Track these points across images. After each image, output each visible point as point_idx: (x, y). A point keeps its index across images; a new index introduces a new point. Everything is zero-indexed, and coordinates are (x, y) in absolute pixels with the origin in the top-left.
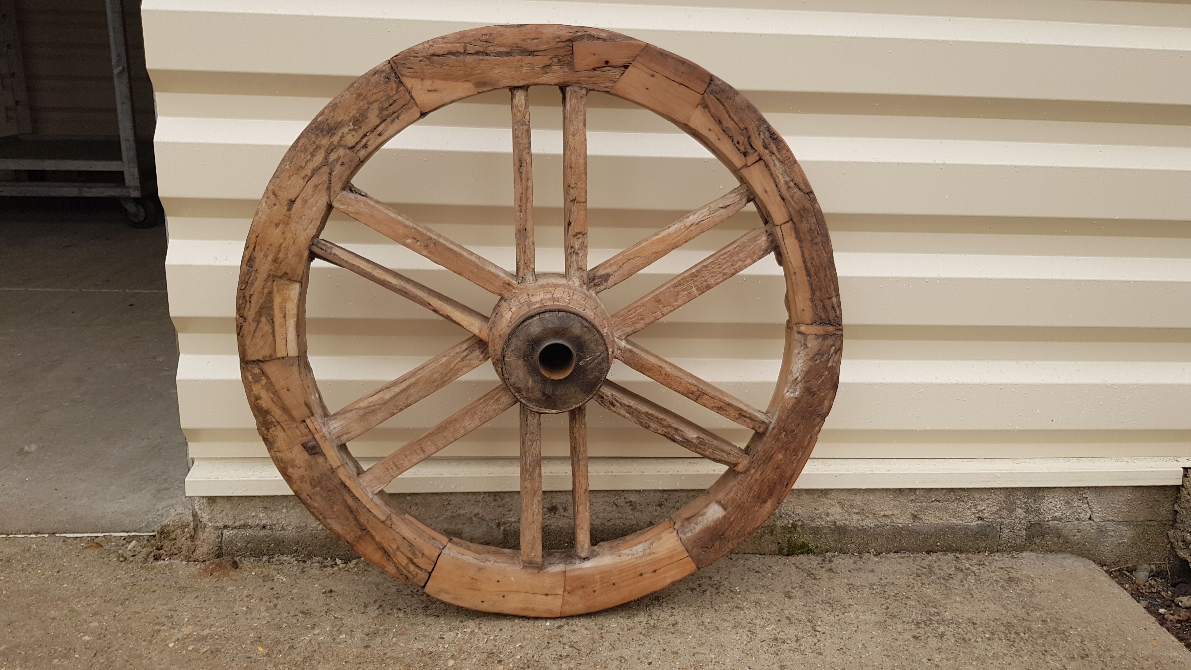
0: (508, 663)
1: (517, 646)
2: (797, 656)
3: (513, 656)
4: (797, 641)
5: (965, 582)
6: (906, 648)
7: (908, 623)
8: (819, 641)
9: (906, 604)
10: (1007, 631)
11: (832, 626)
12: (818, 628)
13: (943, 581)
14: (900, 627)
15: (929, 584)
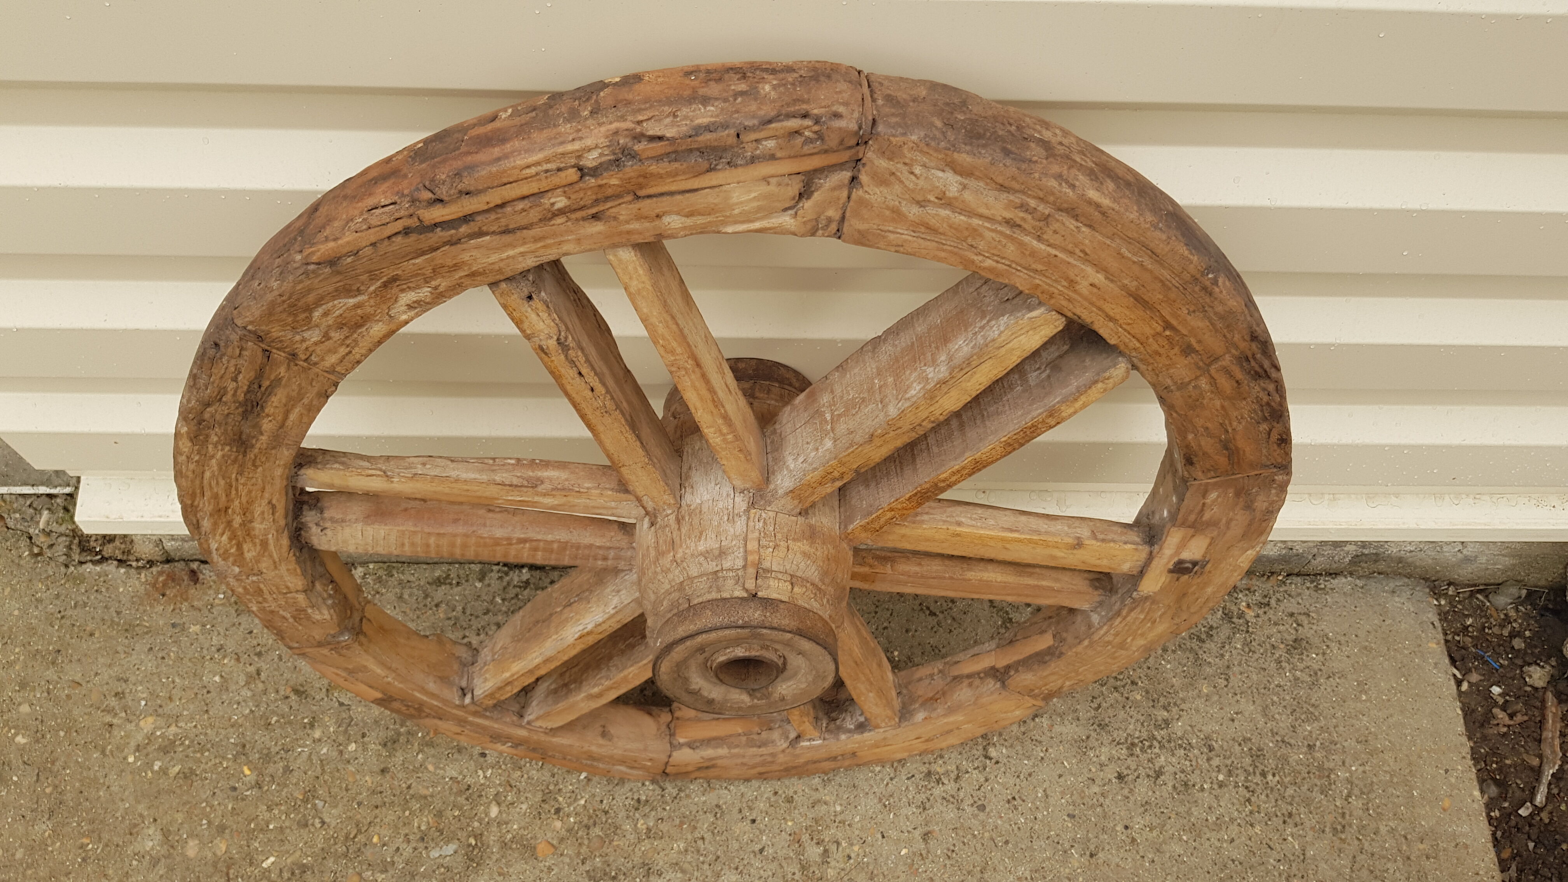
0: (568, 816)
1: (582, 777)
2: (951, 814)
3: (576, 800)
4: (958, 778)
5: (1227, 647)
6: (1102, 800)
7: (1118, 744)
8: (987, 780)
9: (1128, 698)
10: (1251, 769)
11: (1011, 746)
12: (992, 752)
13: (1195, 644)
14: (1105, 752)
15: (1174, 652)
